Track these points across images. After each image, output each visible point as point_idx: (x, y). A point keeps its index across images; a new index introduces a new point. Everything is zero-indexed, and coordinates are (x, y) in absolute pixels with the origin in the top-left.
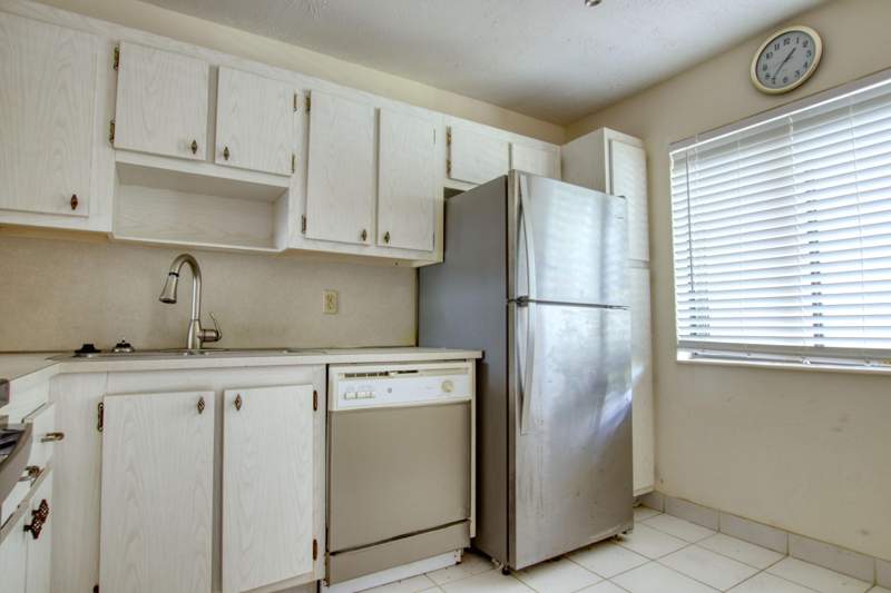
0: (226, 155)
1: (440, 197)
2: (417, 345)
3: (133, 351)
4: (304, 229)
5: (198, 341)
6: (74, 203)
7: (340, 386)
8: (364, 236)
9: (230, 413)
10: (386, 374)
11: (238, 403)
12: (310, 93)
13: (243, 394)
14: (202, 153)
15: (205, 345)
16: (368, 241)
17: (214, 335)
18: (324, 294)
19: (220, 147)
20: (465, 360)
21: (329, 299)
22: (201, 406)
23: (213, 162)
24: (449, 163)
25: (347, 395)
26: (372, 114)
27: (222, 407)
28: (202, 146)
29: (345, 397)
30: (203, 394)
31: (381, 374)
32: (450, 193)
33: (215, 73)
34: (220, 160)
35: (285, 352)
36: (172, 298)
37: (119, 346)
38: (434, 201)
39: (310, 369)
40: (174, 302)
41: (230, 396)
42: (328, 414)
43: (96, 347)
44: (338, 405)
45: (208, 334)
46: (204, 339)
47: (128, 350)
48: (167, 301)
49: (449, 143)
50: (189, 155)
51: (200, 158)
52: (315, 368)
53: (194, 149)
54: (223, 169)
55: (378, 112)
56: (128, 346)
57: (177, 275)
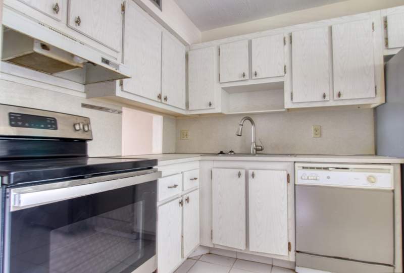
0: (256, 74)
1: (381, 62)
2: (376, 154)
3: (235, 154)
4: (292, 99)
5: (255, 151)
6: (210, 104)
7: (300, 173)
8: (324, 96)
9: (250, 179)
10: (326, 169)
11: (253, 175)
12: (291, 34)
13: (255, 172)
14: (247, 77)
15: (258, 152)
16: (327, 98)
17: (260, 148)
18: (312, 128)
19: (254, 71)
20: (390, 164)
21: (316, 130)
22: (239, 175)
23: (252, 79)
24: (387, 39)
25: (304, 177)
26: (327, 30)
27: (248, 177)
28: (247, 74)
29: (302, 178)
30: (240, 170)
31: (325, 168)
32: (387, 58)
33: (250, 43)
34: (254, 77)
35: (289, 156)
36: (240, 134)
37: (230, 152)
38: (375, 66)
39: (286, 163)
40: (241, 136)
41: (250, 172)
42: (295, 185)
43: (224, 152)
44: (299, 182)
45: (258, 148)
46: (257, 150)
47: (233, 153)
48: (238, 135)
49: (386, 27)
50: (243, 79)
51: (246, 79)
52: (289, 163)
53: (244, 75)
54: (255, 81)
55: (331, 28)
56: (233, 152)
57: (242, 125)
